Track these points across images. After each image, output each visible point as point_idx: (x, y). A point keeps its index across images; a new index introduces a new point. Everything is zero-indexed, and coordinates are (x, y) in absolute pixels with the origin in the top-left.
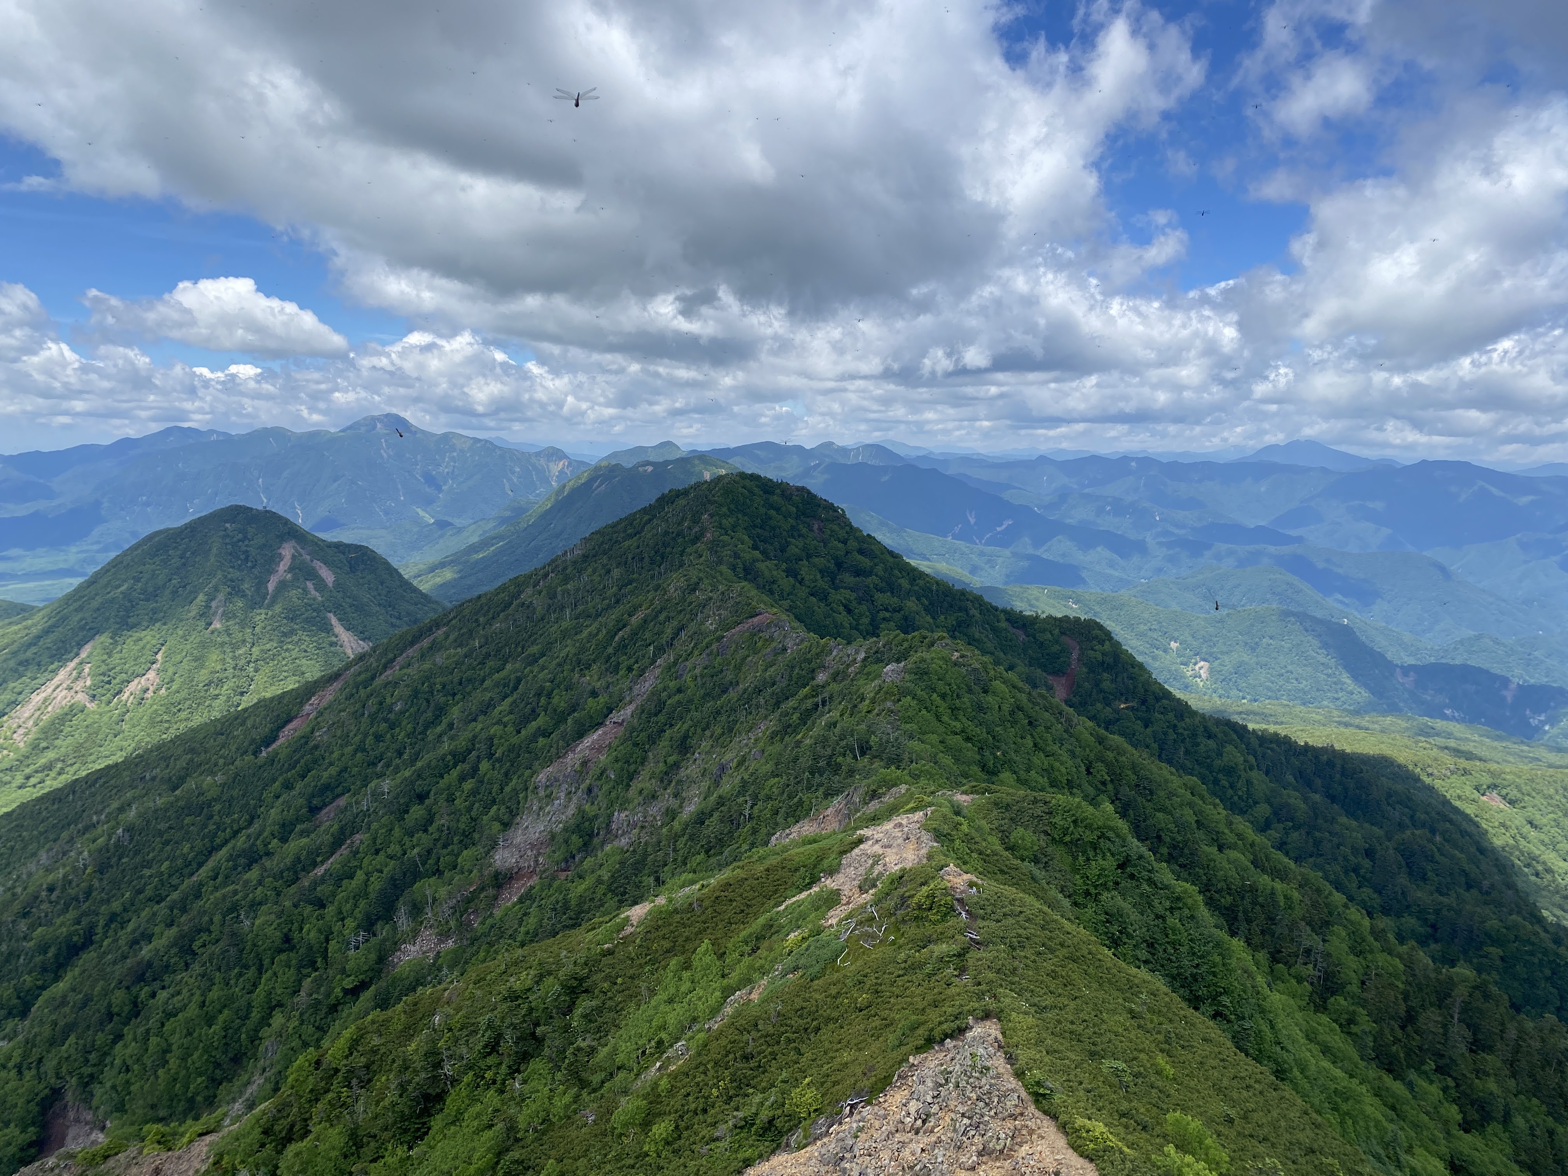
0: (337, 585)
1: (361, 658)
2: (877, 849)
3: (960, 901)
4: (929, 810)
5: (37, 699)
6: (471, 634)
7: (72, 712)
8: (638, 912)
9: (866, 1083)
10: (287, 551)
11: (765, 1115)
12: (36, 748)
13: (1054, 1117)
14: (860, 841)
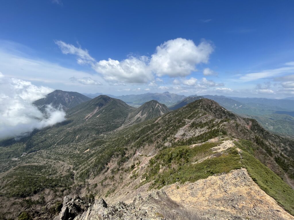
0: (162, 107)
1: (163, 115)
2: (226, 144)
3: (239, 153)
4: (233, 141)
5: (137, 116)
6: (174, 114)
7: (139, 117)
8: (194, 145)
9: (226, 171)
10: (157, 104)
11: (211, 171)
12: (136, 120)
13: (257, 184)
14: (223, 143)
